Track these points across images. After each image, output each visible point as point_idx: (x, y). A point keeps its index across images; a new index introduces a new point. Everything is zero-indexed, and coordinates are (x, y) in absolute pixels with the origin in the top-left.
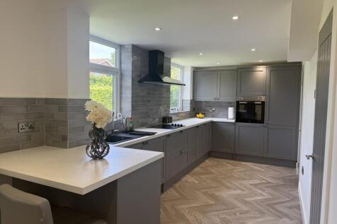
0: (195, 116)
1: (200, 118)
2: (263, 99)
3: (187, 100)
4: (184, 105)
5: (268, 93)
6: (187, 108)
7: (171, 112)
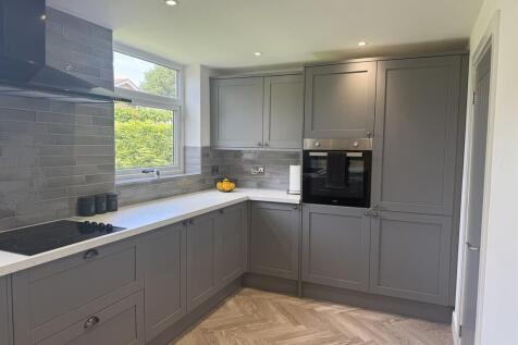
0: (213, 187)
1: (224, 191)
2: (369, 144)
3: (195, 148)
4: (188, 161)
5: (379, 131)
6: (195, 167)
7: (117, 183)
